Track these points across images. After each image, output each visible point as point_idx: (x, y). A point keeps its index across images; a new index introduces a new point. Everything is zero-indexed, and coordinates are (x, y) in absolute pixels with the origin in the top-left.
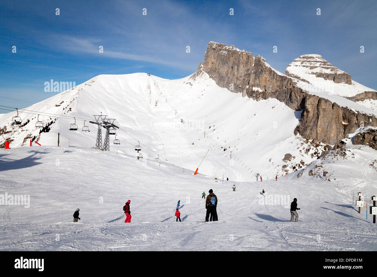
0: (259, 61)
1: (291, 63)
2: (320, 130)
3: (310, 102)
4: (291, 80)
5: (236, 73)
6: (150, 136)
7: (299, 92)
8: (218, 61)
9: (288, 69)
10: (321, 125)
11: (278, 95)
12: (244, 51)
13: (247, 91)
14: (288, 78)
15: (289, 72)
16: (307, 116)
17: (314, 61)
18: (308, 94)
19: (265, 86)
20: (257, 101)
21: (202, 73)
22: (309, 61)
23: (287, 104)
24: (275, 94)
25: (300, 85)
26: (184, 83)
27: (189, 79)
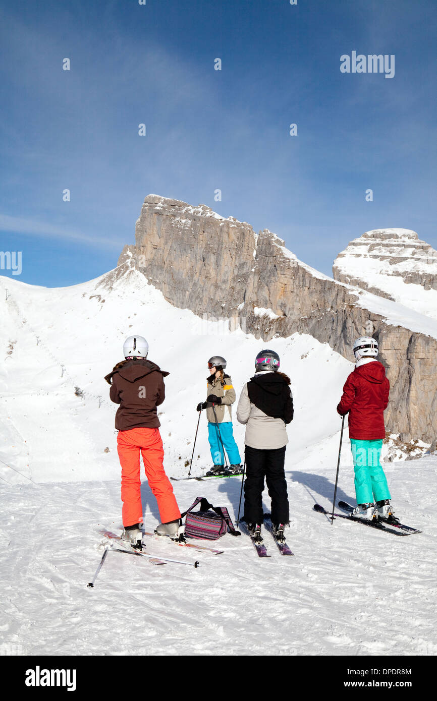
0: (269, 243)
1: (345, 248)
2: (415, 410)
3: (389, 343)
4: (345, 290)
5: (213, 273)
7: (363, 318)
8: (169, 244)
9: (339, 263)
10: (417, 399)
11: (314, 327)
12: (231, 219)
14: (338, 286)
15: (340, 271)
17: (399, 245)
18: (384, 324)
19: (283, 305)
20: (264, 338)
21: (128, 272)
22: (387, 246)
23: (335, 347)
24: (307, 325)
25: (367, 302)
26: (84, 295)
27: (97, 287)
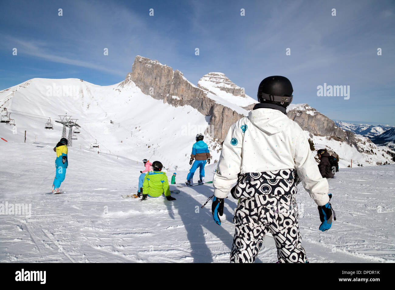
0: (178, 74)
1: (202, 78)
2: (223, 132)
3: (217, 110)
4: (203, 92)
5: (158, 83)
6: (83, 135)
7: (208, 101)
8: (144, 73)
9: (200, 82)
10: (224, 128)
11: (192, 103)
12: (165, 65)
13: (168, 99)
14: (200, 90)
15: (200, 85)
16: (215, 120)
17: (219, 78)
18: (215, 103)
19: (182, 96)
20: (176, 107)
21: (129, 82)
22: (215, 78)
23: (199, 110)
24: (190, 102)
25: (209, 96)
26: (114, 89)
27: (118, 86)
